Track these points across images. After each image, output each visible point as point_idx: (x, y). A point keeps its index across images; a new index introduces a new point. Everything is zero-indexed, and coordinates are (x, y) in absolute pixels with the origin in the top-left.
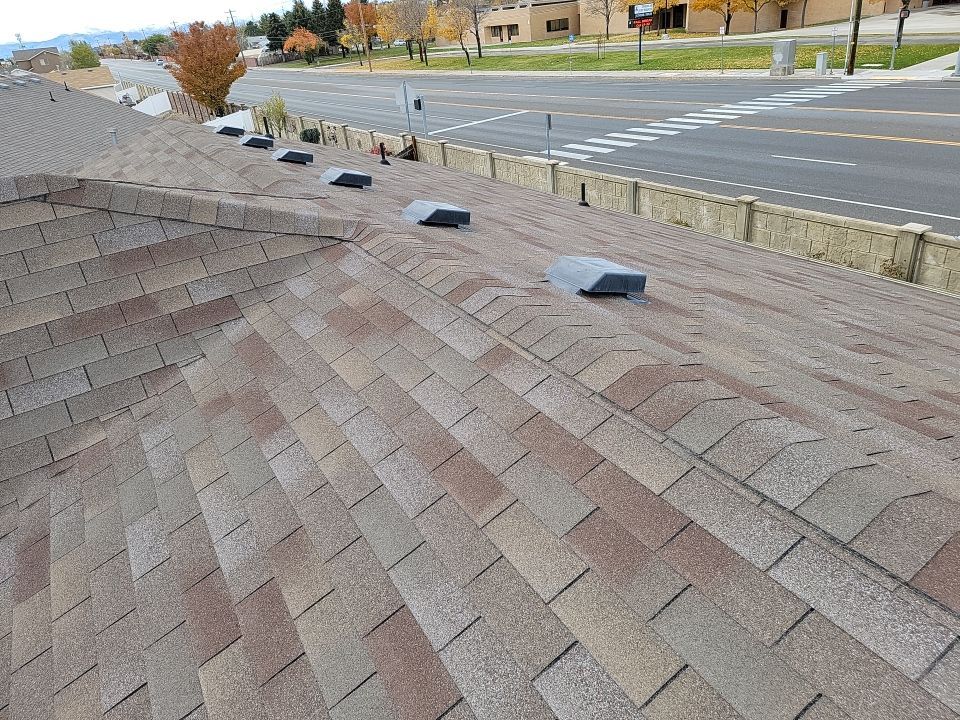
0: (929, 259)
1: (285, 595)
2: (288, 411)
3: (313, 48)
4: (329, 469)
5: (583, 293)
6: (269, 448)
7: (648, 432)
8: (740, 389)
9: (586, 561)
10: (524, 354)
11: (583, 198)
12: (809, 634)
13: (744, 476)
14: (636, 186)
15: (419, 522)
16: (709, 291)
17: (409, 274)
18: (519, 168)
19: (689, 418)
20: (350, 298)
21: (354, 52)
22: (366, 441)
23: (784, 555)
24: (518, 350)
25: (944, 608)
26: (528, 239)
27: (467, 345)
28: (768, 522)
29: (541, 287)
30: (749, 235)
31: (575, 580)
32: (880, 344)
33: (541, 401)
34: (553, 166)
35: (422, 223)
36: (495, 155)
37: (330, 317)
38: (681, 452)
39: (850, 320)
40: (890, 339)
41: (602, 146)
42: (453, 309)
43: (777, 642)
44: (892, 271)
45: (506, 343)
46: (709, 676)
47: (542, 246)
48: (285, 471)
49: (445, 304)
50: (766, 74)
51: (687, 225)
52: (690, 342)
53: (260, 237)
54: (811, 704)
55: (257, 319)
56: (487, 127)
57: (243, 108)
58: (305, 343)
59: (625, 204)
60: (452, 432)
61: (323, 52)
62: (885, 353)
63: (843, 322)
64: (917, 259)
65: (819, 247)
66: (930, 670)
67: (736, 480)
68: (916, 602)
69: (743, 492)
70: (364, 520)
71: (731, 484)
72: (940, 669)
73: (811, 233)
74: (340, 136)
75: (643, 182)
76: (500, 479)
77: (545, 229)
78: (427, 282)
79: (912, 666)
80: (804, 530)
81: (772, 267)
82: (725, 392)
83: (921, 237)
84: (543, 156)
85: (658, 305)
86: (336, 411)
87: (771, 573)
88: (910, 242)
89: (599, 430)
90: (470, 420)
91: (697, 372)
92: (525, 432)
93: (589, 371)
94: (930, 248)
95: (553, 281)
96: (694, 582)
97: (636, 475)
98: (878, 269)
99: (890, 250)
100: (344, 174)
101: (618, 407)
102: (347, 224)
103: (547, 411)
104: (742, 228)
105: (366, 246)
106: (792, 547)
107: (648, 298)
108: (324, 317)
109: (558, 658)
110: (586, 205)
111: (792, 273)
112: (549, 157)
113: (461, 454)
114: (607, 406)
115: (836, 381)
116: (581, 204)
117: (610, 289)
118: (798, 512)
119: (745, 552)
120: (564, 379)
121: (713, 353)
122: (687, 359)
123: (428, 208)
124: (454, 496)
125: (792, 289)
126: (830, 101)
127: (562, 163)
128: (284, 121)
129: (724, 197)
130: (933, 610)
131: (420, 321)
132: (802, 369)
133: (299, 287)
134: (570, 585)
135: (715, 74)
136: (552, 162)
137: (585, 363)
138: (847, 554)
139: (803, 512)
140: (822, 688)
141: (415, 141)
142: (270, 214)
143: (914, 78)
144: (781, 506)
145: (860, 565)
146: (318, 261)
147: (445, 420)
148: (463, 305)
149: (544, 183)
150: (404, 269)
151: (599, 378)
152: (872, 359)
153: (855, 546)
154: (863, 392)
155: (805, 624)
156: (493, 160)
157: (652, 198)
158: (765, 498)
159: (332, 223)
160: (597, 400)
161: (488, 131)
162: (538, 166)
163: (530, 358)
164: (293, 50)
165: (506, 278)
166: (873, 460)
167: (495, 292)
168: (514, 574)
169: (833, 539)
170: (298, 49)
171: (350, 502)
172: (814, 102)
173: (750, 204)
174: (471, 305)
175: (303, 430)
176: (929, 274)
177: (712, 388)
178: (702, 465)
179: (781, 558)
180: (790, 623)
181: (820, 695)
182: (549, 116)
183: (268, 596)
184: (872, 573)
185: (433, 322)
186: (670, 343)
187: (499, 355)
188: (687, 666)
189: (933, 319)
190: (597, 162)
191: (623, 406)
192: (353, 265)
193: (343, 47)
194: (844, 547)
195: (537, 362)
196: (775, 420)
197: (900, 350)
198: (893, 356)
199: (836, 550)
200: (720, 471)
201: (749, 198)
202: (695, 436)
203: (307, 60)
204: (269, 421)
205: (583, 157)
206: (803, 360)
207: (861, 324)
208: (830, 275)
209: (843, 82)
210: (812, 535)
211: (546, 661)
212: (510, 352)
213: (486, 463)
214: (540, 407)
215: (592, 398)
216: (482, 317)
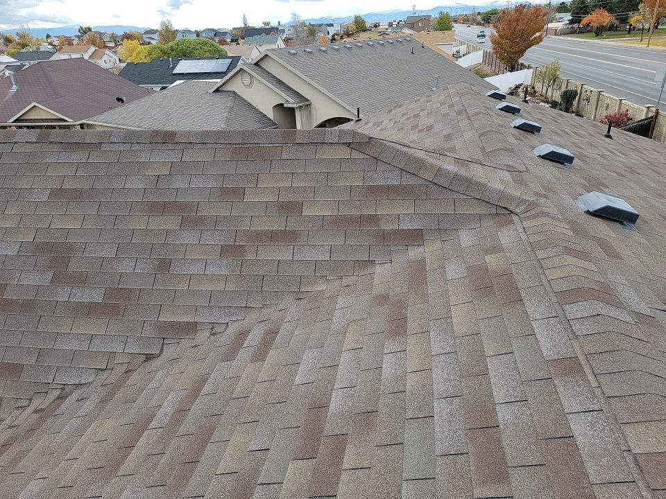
1: (347, 451)
2: (412, 325)
4: (411, 382)
6: (389, 345)
10: (591, 378)
15: (439, 461)
17: (542, 261)
20: (492, 261)
21: (639, 29)
22: (442, 377)
24: (587, 370)
27: (550, 343)
33: (580, 428)
35: (588, 212)
37: (472, 270)
42: (557, 306)
45: (582, 359)
49: (554, 299)
53: (456, 196)
55: (430, 250)
58: (446, 281)
60: (498, 408)
70: (411, 435)
74: (593, 98)
76: (510, 470)
78: (552, 274)
86: (436, 345)
89: (614, 487)
90: (516, 407)
92: (552, 446)
93: (640, 428)
101: (643, 478)
102: (521, 201)
103: (580, 440)
105: (526, 224)
108: (467, 268)
113: (494, 430)
114: (635, 470)
120: (611, 420)
124: (472, 459)
131: (527, 304)
133: (466, 238)
137: (640, 418)
141: (657, 113)
142: (470, 182)
146: (488, 223)
147: (499, 395)
148: (567, 307)
150: (541, 254)
159: (511, 198)
160: (629, 459)
163: (594, 384)
171: (410, 414)
174: (574, 311)
175: (412, 344)
185: (535, 309)
187: (569, 366)
191: (649, 480)
192: (507, 237)
193: (631, 25)
195: (598, 392)
203: (596, 33)
204: (398, 327)
212: (581, 370)
213: (507, 450)
214: (576, 433)
215: (625, 454)
216: (576, 327)
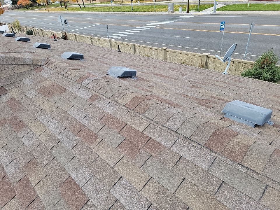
0: (210, 62)
1: (30, 180)
2: (27, 121)
3: (28, 4)
4: (42, 139)
5: (119, 77)
6: (21, 134)
7: (138, 115)
8: (162, 100)
9: (123, 153)
10: (102, 96)
11: (119, 50)
12: (181, 163)
13: (163, 124)
14: (134, 46)
15: (73, 151)
16: (154, 74)
17: (64, 75)
18: (100, 41)
19: (148, 110)
20: (45, 84)
21: (42, 5)
22: (54, 128)
23: (174, 143)
24: (100, 96)
25: (213, 151)
26: (102, 62)
27: (84, 95)
28: (170, 135)
29: (106, 76)
30: (166, 59)
31: (120, 160)
32: (197, 85)
33: (108, 110)
34: (110, 40)
35: (68, 59)
36: (92, 37)
37: (39, 91)
38: (147, 119)
39: (190, 79)
40: (200, 83)
41: (124, 34)
42: (79, 84)
43: (174, 167)
44: (201, 66)
45: (96, 94)
46: (157, 179)
47: (107, 64)
48: (27, 141)
49: (76, 83)
50: (167, 13)
51: (149, 56)
52: (149, 89)
53: (12, 66)
54: (182, 181)
55: (13, 93)
56: (89, 29)
57: (5, 24)
58: (31, 100)
59: (132, 51)
60: (81, 122)
61: (31, 5)
62: (199, 87)
63: (189, 80)
64: (207, 62)
65: (183, 61)
66: (210, 167)
67: (161, 125)
68: (206, 150)
69: (163, 128)
70: (55, 153)
71: (160, 126)
72: (212, 166)
73: (181, 57)
74: (40, 33)
75: (136, 44)
76: (97, 134)
77: (108, 59)
78: (70, 77)
79: (205, 167)
80: (179, 136)
81: (171, 67)
82: (158, 102)
83: (208, 56)
84: (107, 37)
85: (140, 79)
86: (43, 120)
87: (171, 149)
88: (205, 58)
89: (125, 116)
90: (87, 118)
91: (150, 97)
92: (104, 119)
93: (121, 99)
94: (210, 59)
95: (110, 74)
96: (152, 154)
97: (136, 127)
98: (198, 65)
99: (201, 60)
100: (41, 44)
101: (130, 109)
102: (42, 61)
103: (110, 113)
104: (164, 57)
105: (49, 67)
106: (176, 141)
107: (138, 77)
108: (37, 90)
109: (117, 182)
110: (120, 51)
111: (176, 68)
112: (109, 38)
113: (85, 128)
114: (127, 109)
115: (186, 96)
116: (119, 51)
117: (127, 75)
118: (177, 131)
119: (165, 144)
120: (114, 102)
121: (155, 91)
122: (148, 93)
123: (70, 54)
124: (83, 141)
125: (176, 72)
126: (183, 20)
127: (112, 39)
128: (20, 28)
129: (158, 48)
130: (210, 152)
131: (69, 89)
132: (178, 94)
133: (27, 82)
134: (119, 161)
135: (153, 13)
136: (109, 39)
137: (120, 97)
138: (189, 141)
139: (178, 131)
140: (185, 176)
141: (66, 33)
142: (14, 59)
143: (204, 14)
144: (173, 131)
145: (193, 143)
146: (33, 73)
147: (79, 118)
148: (82, 83)
149: (108, 45)
150: (62, 73)
151: (124, 101)
152: (196, 89)
153: (192, 138)
154: (193, 98)
155: (180, 160)
156: (91, 39)
157: (139, 49)
158: (169, 129)
159: (37, 60)
160: (124, 107)
161: (89, 30)
162: (105, 40)
163: (104, 97)
164: (21, 5)
165: (96, 74)
166: (195, 115)
167: (92, 78)
168: (103, 161)
169: (186, 137)
170: (22, 4)
171: (50, 148)
172: (179, 21)
173: (165, 50)
174: (85, 83)
175: (32, 127)
176: (210, 66)
177: (155, 101)
178: (152, 122)
179: (174, 144)
180: (177, 161)
181: (185, 179)
182: (107, 25)
183: (25, 181)
184: (195, 144)
185: (73, 89)
186: (143, 89)
187: (95, 97)
188: (151, 177)
189: (210, 78)
190: (123, 39)
191: (131, 108)
192: (45, 73)
193: (38, 4)
194: (189, 139)
195: (106, 98)
196: (171, 108)
197: (202, 86)
198: (200, 88)
199: (186, 140)
200: (157, 123)
201: (165, 48)
202: (150, 114)
203: (26, 8)
205: (119, 38)
206: (178, 91)
207: (193, 80)
208: (185, 68)
209: (186, 15)
210: (181, 137)
211: (113, 184)
212: (98, 96)
213: (92, 130)
214: (108, 112)
215: (122, 107)
216: (89, 86)
